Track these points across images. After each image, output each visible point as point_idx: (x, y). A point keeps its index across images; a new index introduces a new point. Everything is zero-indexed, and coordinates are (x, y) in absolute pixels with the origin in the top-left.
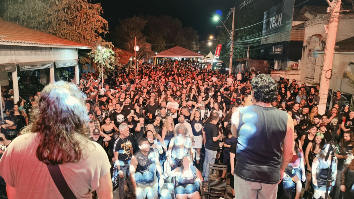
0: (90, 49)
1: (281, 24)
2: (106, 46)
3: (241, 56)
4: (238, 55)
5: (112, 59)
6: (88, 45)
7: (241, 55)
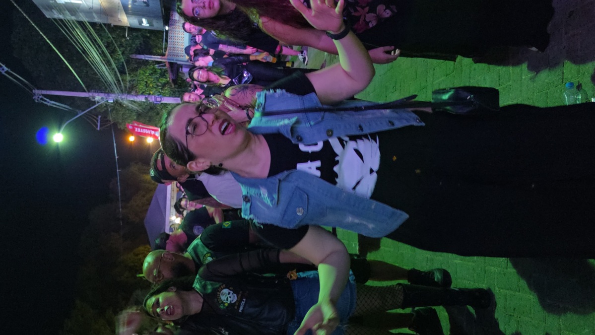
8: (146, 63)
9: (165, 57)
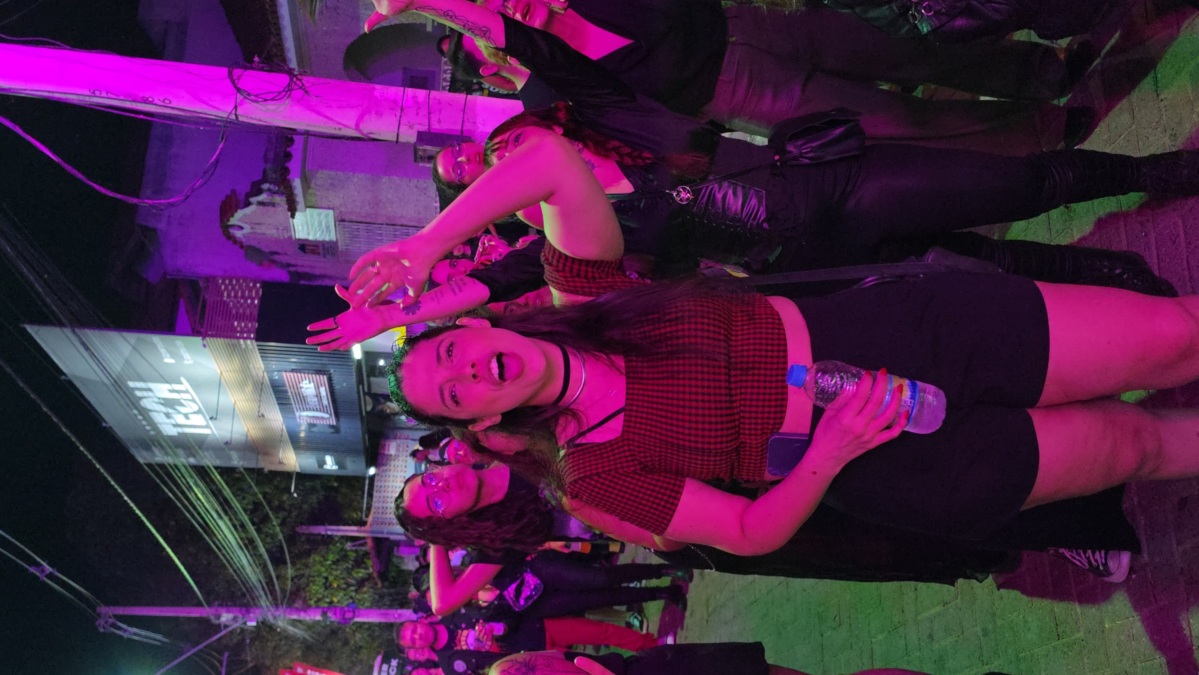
1: (181, 383)
3: (364, 563)
4: (361, 573)
7: (359, 563)
8: (328, 540)
9: (367, 528)
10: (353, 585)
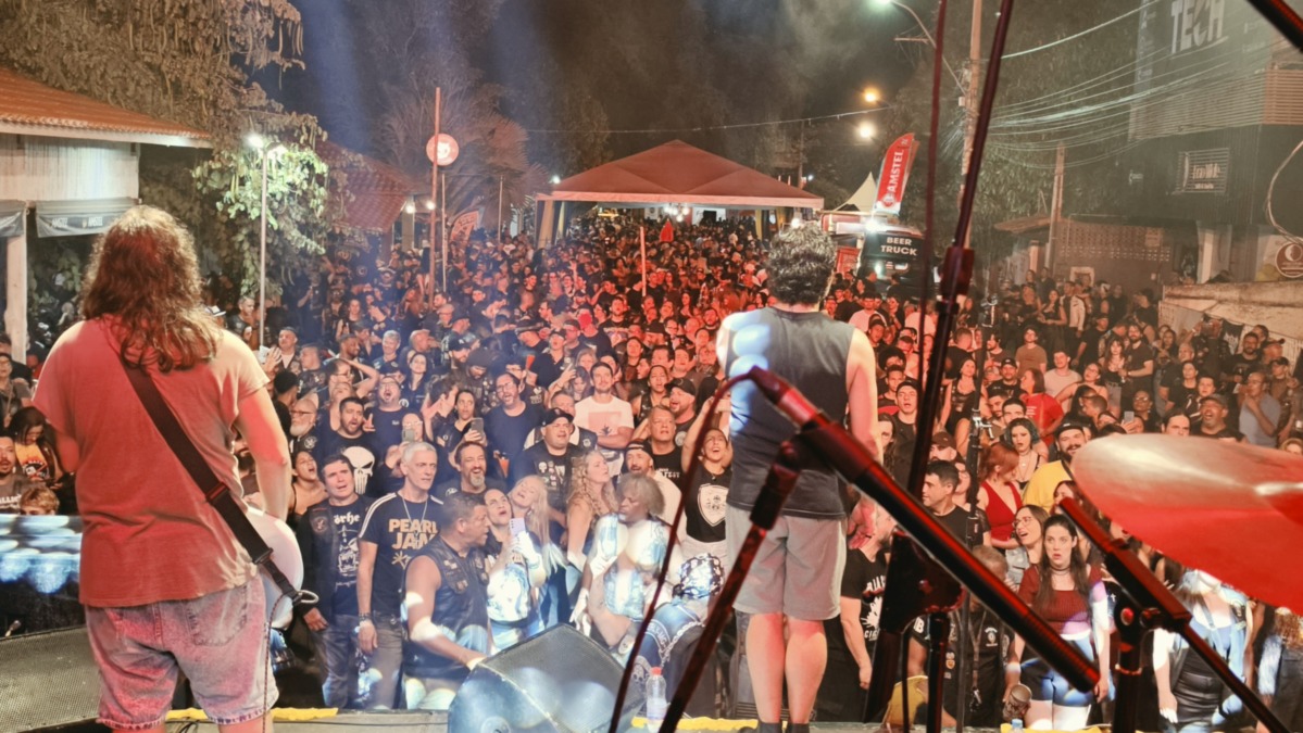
0: (206, 145)
1: (1223, 35)
2: (288, 136)
3: (1023, 201)
5: (313, 203)
6: (197, 127)
7: (1024, 198)
9: (1060, 218)
10: (997, 192)
